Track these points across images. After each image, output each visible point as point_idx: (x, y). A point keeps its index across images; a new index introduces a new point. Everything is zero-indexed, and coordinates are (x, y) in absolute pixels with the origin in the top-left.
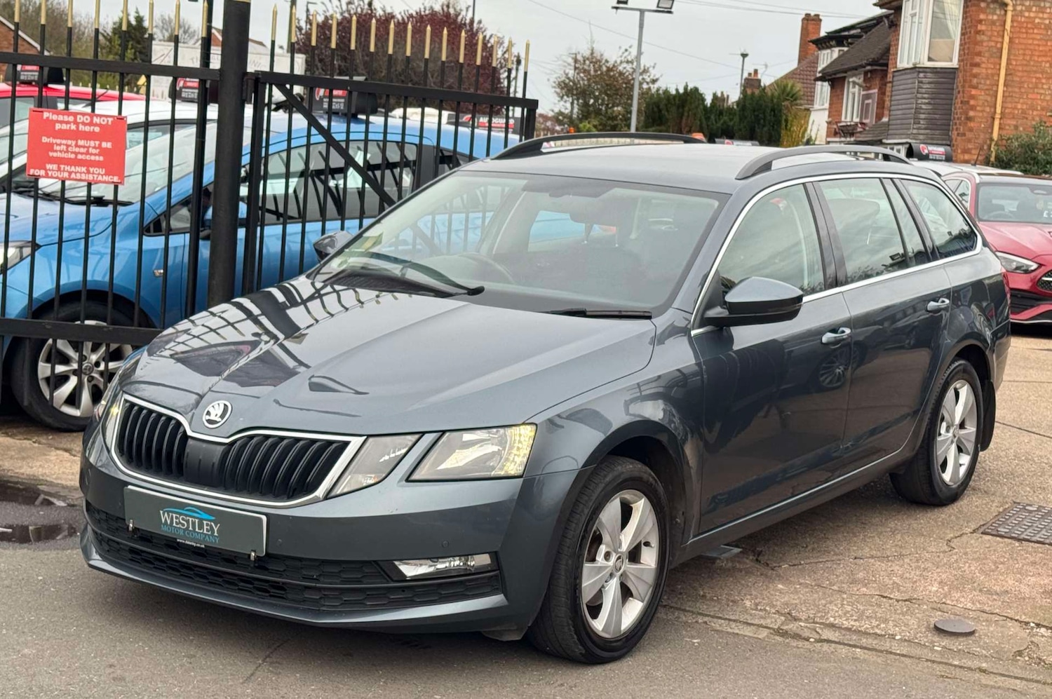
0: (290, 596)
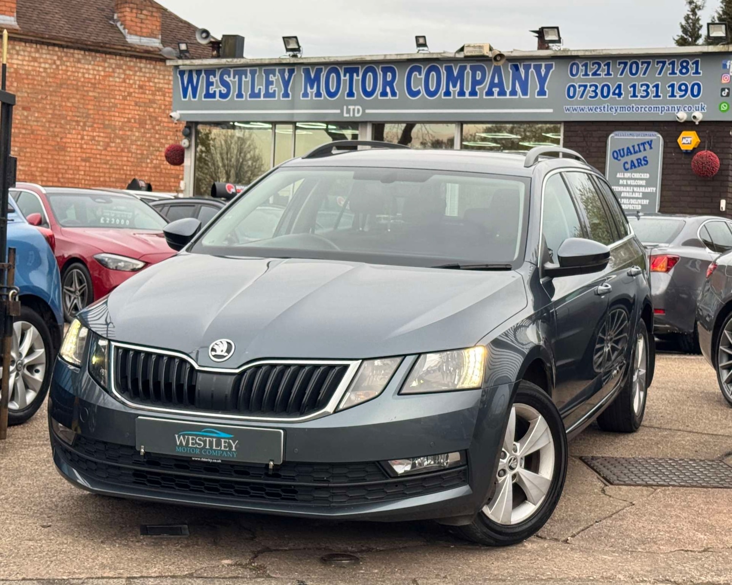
0: (300, 497)
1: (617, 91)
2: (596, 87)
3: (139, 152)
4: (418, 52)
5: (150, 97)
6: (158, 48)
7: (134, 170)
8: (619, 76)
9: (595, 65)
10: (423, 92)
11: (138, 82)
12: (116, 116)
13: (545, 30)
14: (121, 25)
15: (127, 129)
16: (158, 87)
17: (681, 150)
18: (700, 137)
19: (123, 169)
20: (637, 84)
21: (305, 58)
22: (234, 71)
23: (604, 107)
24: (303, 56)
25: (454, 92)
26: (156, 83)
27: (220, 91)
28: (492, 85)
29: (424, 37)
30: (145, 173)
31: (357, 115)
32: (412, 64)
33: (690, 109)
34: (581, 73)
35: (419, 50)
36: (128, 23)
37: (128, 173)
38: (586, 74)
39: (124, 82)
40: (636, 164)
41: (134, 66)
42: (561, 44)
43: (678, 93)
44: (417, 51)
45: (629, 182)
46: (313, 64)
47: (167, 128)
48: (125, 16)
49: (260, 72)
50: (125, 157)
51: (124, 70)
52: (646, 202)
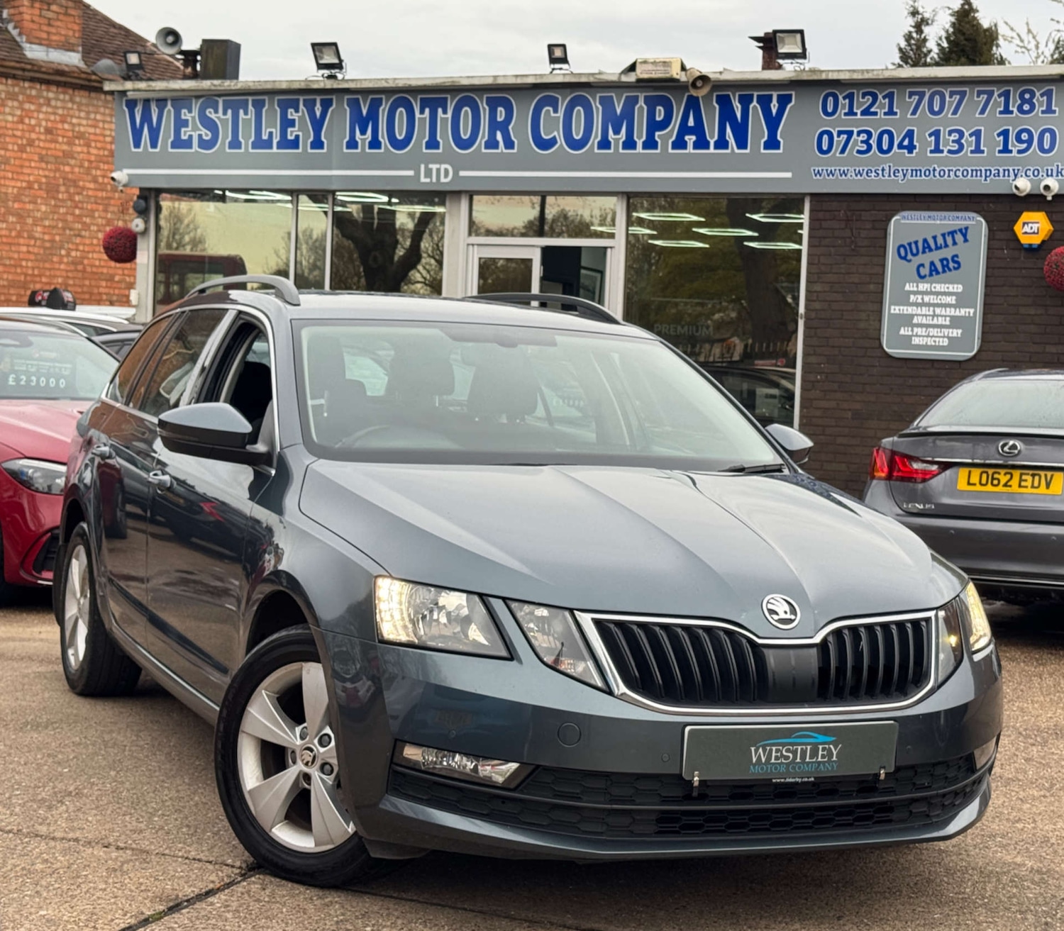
0: (894, 817)
1: (906, 143)
2: (869, 134)
3: (47, 237)
4: (551, 72)
5: (65, 147)
6: (77, 67)
7: (38, 268)
8: (909, 116)
9: (867, 97)
10: (561, 141)
11: (44, 123)
12: (8, 178)
13: (778, 34)
14: (15, 27)
15: (27, 200)
16: (79, 132)
17: (1022, 245)
18: (1052, 221)
19: (21, 266)
20: (942, 129)
21: (352, 80)
22: (224, 101)
23: (883, 170)
24: (346, 78)
25: (617, 141)
26: (74, 125)
27: (200, 136)
28: (684, 130)
29: (564, 46)
30: (58, 273)
31: (443, 180)
32: (542, 92)
33: (1036, 173)
34: (842, 111)
35: (553, 69)
36: (27, 24)
37: (30, 272)
38: (851, 112)
39: (21, 121)
40: (940, 269)
41: (38, 97)
42: (806, 61)
43: (1015, 146)
44: (550, 70)
45: (927, 299)
46: (365, 92)
47: (93, 200)
48: (21, 13)
49: (271, 104)
50: (23, 245)
51: (21, 103)
52: (956, 333)
